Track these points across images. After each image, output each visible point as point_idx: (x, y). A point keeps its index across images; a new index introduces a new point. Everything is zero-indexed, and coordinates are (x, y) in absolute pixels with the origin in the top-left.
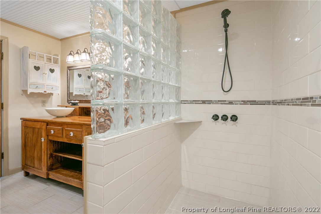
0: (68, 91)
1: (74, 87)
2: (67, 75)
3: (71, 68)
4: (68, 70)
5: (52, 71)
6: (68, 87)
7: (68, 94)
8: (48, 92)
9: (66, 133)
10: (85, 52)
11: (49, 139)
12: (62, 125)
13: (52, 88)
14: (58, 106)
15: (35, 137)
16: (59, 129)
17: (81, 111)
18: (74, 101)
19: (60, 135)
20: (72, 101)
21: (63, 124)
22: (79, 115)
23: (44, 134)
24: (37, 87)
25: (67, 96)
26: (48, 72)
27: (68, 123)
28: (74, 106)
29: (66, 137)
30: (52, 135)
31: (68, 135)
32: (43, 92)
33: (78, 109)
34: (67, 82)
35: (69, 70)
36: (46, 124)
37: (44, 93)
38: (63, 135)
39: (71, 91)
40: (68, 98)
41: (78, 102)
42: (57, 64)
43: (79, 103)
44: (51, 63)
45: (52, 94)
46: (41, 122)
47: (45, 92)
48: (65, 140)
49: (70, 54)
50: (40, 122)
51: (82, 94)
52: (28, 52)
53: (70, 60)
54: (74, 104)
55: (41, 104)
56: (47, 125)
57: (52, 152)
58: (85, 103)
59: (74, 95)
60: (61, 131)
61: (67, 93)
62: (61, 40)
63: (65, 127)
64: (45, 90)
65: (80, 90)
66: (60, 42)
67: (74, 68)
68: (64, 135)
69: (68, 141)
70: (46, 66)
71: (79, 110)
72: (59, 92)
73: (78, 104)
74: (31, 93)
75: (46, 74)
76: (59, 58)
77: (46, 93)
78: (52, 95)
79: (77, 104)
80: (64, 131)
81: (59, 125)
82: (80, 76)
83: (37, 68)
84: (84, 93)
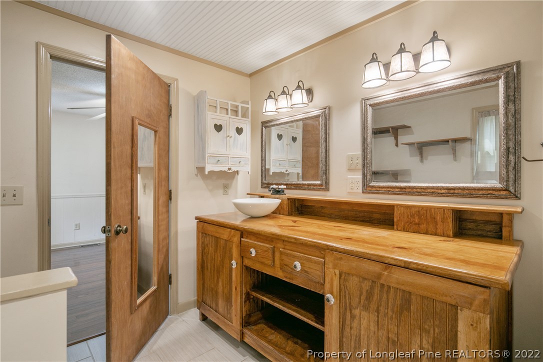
0: (262, 167)
1: (272, 159)
2: (262, 138)
3: (268, 125)
4: (264, 129)
5: (239, 131)
6: (263, 159)
7: (262, 172)
8: (234, 169)
9: (281, 260)
10: (299, 87)
11: (244, 264)
12: (272, 241)
13: (240, 162)
14: (247, 194)
15: (219, 254)
16: (265, 249)
17: (291, 205)
18: (276, 184)
19: (270, 262)
20: (274, 186)
21: (275, 238)
22: (288, 213)
23: (235, 252)
24: (218, 161)
25: (262, 176)
26: (233, 132)
27: (286, 239)
28: (277, 196)
29: (281, 269)
30: (251, 258)
31: (286, 265)
32: (226, 169)
33: (286, 202)
34: (262, 151)
35: (265, 127)
36: (239, 233)
37: (229, 171)
38: (274, 262)
39: (267, 167)
40: (264, 180)
41: (285, 187)
42: (246, 118)
43: (286, 189)
44: (237, 118)
45: (237, 172)
46: (230, 228)
47: (229, 169)
48: (280, 275)
49: (269, 97)
50: (227, 228)
51: (284, 171)
52: (207, 99)
53: (270, 107)
54: (278, 192)
55: (221, 191)
56: (242, 237)
57: (249, 290)
58: (296, 189)
59: (271, 174)
60: (270, 255)
61: (262, 170)
62: (251, 75)
63: (279, 245)
64: (229, 166)
65: (280, 164)
66: (248, 79)
67: (275, 123)
68: (277, 262)
69: (286, 277)
70: (230, 122)
71: (288, 203)
72: (248, 168)
73: (286, 191)
74: (211, 172)
75: (231, 137)
76: (249, 106)
77: (230, 171)
78: (238, 174)
79: (284, 191)
80: (277, 255)
81: (266, 240)
82: (280, 137)
83: (218, 128)
84: (287, 168)
